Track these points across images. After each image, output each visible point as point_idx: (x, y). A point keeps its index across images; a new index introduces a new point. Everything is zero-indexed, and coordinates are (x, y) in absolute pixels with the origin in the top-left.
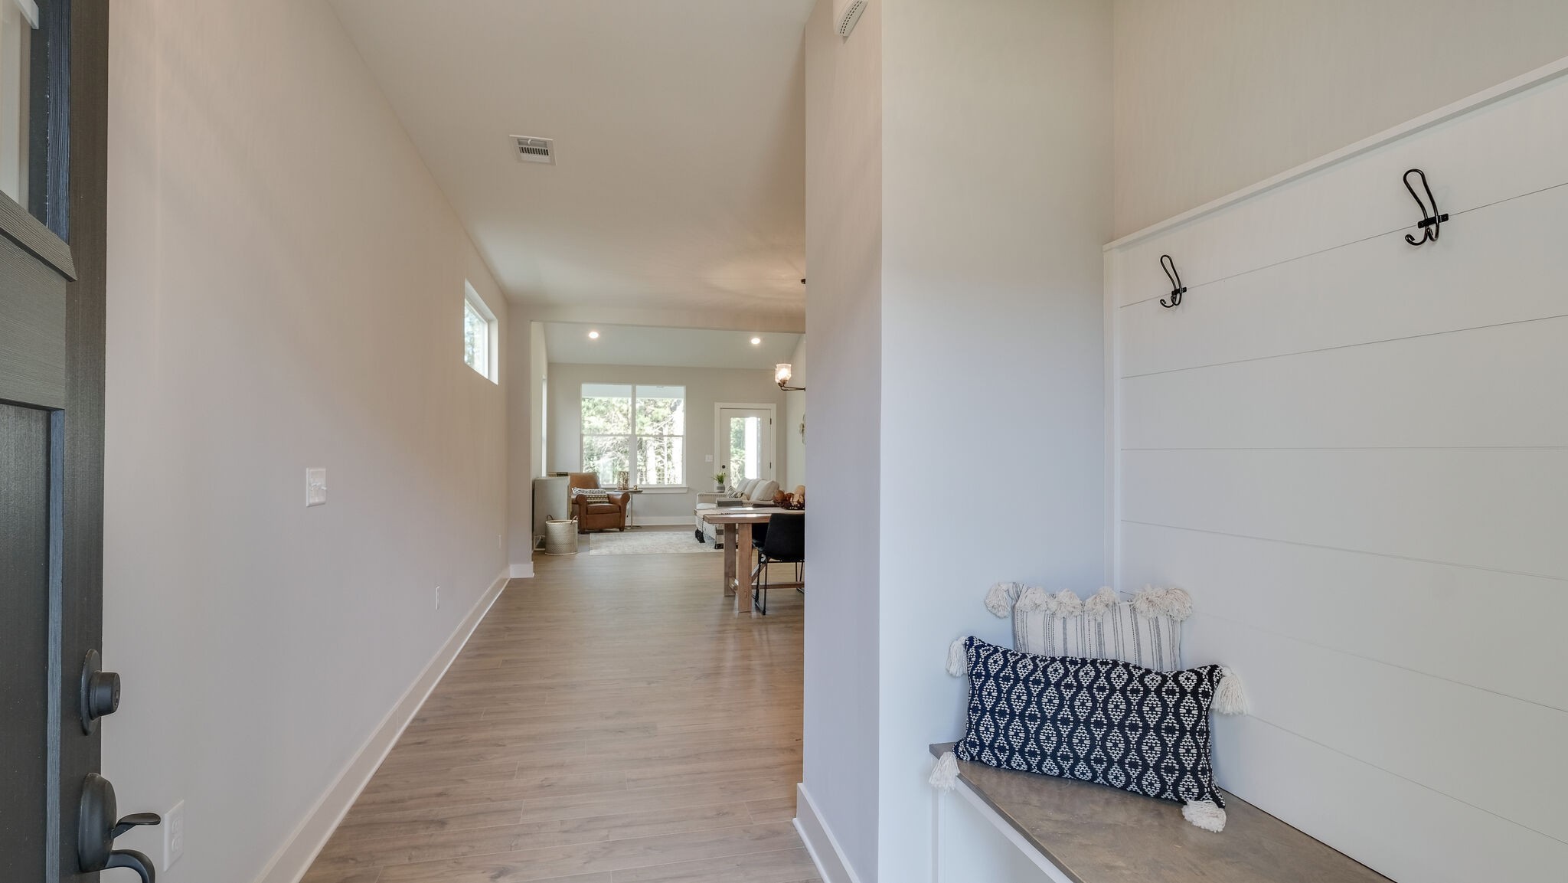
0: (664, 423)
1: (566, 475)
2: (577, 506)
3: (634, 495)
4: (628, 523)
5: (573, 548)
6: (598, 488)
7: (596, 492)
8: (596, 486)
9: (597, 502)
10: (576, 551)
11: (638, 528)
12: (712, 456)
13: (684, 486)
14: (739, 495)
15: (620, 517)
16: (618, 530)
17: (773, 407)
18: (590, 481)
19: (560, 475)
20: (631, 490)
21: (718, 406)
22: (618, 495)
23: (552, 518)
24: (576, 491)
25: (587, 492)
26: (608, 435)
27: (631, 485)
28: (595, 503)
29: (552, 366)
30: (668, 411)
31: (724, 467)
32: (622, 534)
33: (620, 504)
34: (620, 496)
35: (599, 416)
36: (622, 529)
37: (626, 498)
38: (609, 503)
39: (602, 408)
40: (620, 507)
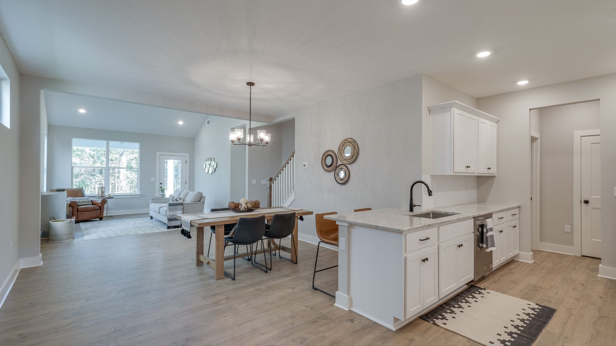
0: (116, 161)
1: (63, 190)
2: (71, 208)
3: (108, 199)
4: (105, 215)
5: (71, 236)
6: (85, 197)
7: (83, 199)
8: (83, 195)
9: (84, 205)
10: (73, 238)
11: (111, 217)
12: (155, 178)
13: (139, 193)
14: (178, 199)
15: (100, 212)
16: (98, 219)
17: (188, 155)
18: (79, 192)
19: (58, 190)
20: (106, 197)
21: (158, 153)
22: (99, 201)
23: (54, 219)
24: (70, 199)
25: (77, 199)
26: (83, 167)
27: (106, 194)
28: (82, 205)
29: (50, 126)
30: (118, 156)
31: (161, 184)
32: (102, 222)
33: (100, 205)
34: (101, 201)
35: (77, 157)
36: (101, 219)
37: (104, 202)
38: (93, 204)
39: (79, 153)
40: (100, 207)
